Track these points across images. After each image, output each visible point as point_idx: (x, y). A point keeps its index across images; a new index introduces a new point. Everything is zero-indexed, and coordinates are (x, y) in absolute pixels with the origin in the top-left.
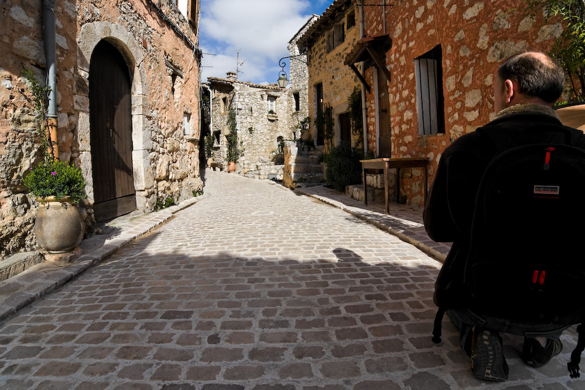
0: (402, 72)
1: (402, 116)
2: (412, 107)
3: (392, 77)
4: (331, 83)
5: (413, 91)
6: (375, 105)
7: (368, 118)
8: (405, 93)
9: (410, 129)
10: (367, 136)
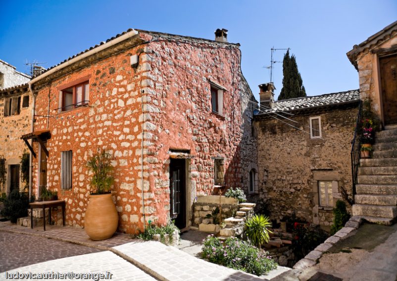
0: (55, 155)
1: (54, 178)
2: (58, 174)
3: (49, 155)
4: (6, 140)
5: (59, 167)
6: (37, 166)
7: (33, 173)
8: (56, 166)
9: (57, 185)
10: (32, 184)
